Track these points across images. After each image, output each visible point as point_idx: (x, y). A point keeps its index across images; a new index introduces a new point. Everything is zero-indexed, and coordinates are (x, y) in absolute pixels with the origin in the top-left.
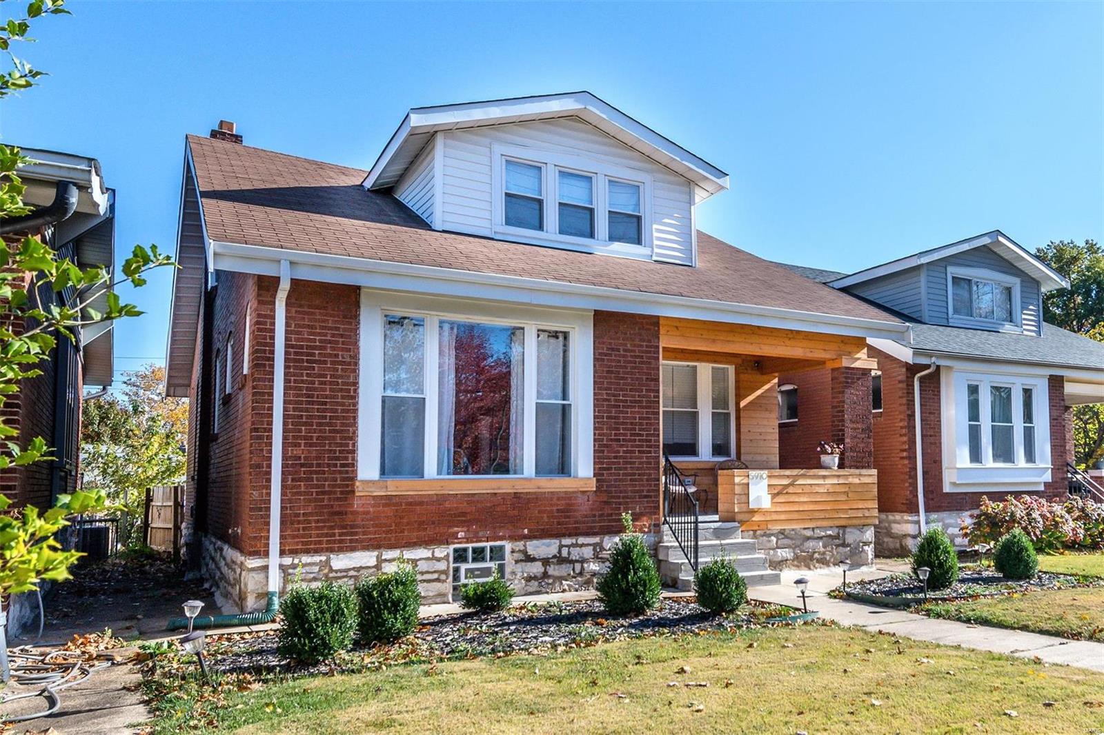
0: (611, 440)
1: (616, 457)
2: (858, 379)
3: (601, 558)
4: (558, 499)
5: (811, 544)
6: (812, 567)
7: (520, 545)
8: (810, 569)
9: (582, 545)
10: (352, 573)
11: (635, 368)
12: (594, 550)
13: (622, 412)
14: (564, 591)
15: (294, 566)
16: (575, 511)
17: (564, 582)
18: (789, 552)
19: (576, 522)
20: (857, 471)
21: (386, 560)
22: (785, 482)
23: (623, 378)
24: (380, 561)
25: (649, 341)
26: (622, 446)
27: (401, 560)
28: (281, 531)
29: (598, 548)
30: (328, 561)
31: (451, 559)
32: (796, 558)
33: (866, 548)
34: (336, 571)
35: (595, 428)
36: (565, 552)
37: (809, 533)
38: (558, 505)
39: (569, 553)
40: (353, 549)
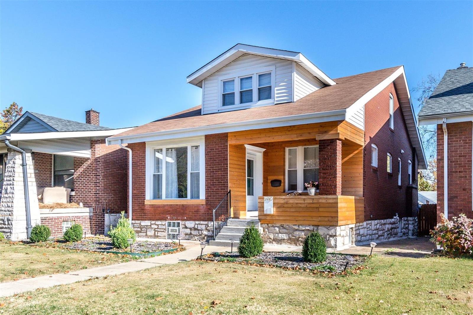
0: (211, 185)
1: (213, 192)
2: (328, 145)
3: (208, 230)
4: (194, 207)
5: (297, 233)
6: (298, 244)
7: (183, 222)
8: (296, 245)
9: (202, 224)
10: (145, 227)
11: (219, 156)
12: (206, 226)
13: (215, 174)
14: (196, 240)
15: (135, 223)
16: (200, 212)
17: (196, 237)
18: (286, 236)
19: (200, 216)
20: (325, 196)
21: (152, 224)
22: (282, 202)
23: (215, 160)
24: (151, 224)
25: (224, 144)
26: (215, 187)
27: (155, 224)
28: (132, 214)
29: (207, 225)
30: (140, 223)
31: (166, 225)
32: (290, 239)
33: (331, 238)
34: (142, 226)
35: (206, 181)
36: (196, 227)
37: (296, 227)
38: (194, 209)
39: (198, 227)
40: (145, 220)
